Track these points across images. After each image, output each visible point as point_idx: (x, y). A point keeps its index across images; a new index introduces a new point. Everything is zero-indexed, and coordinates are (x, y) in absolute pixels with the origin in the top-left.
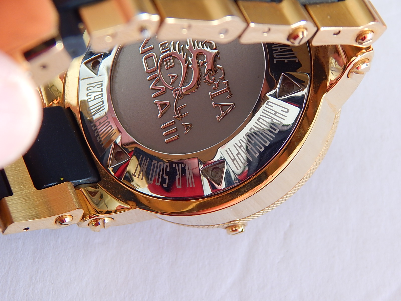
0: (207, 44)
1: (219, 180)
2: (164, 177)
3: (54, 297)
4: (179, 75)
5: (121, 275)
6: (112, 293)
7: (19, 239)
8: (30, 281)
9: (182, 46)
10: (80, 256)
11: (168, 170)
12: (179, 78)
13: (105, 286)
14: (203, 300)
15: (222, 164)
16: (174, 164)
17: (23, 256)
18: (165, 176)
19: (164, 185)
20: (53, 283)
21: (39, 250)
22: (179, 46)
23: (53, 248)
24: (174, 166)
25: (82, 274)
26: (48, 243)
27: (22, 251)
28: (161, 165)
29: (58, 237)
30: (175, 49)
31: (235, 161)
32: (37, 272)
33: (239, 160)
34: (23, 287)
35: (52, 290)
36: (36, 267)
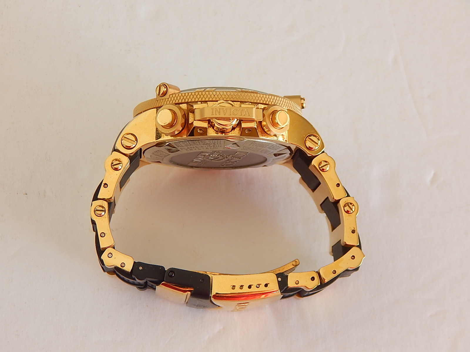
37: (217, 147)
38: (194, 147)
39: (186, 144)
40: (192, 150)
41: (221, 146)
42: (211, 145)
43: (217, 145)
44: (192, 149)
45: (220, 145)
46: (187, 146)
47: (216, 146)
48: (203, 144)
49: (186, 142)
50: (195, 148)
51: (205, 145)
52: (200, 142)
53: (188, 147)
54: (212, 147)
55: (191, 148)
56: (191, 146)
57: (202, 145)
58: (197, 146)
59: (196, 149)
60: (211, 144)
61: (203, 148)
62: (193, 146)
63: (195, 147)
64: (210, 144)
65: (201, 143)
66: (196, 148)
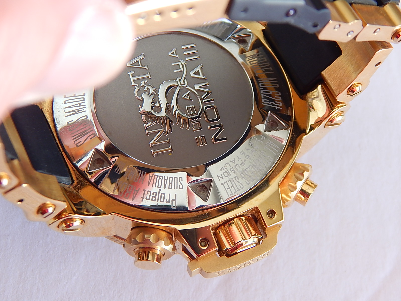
3: (43, 294)
5: (110, 274)
6: (101, 292)
7: (8, 235)
8: (20, 278)
10: (69, 255)
13: (94, 285)
14: (190, 300)
17: (12, 253)
20: (42, 281)
21: (28, 248)
23: (43, 245)
25: (72, 272)
26: (37, 240)
27: (11, 248)
29: (48, 234)
32: (26, 269)
34: (13, 284)
35: (42, 287)
36: (26, 264)
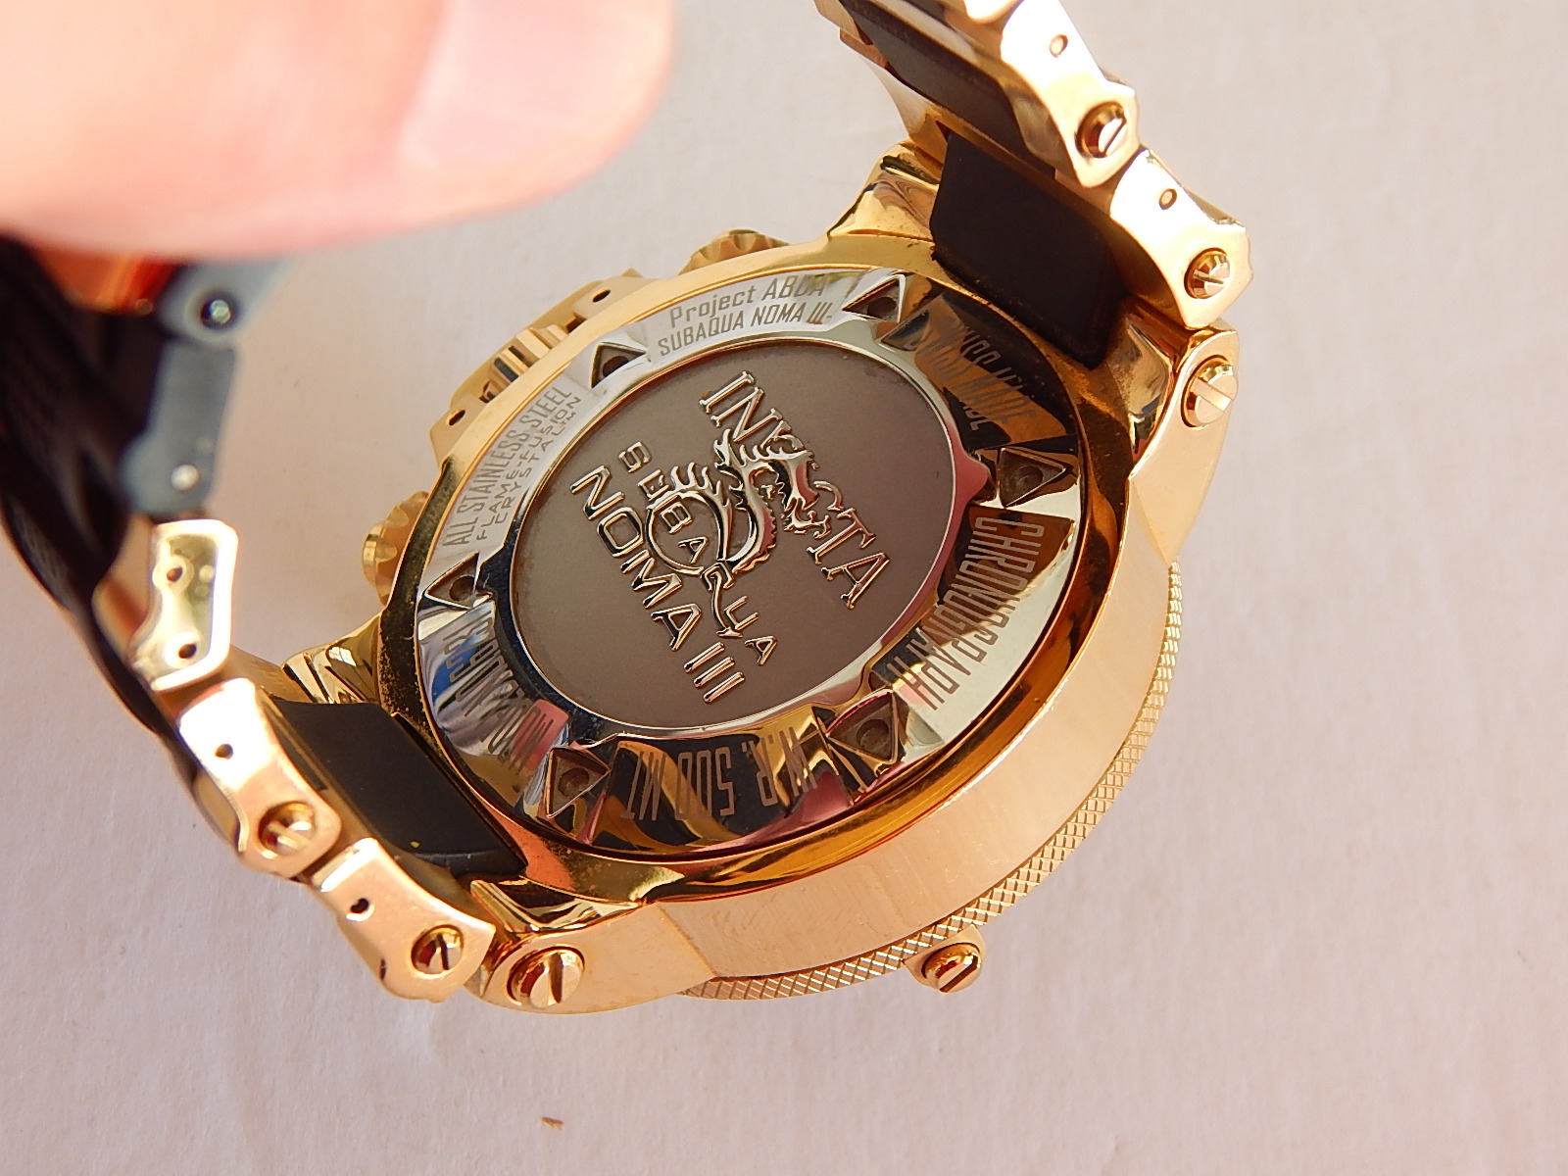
0: (775, 446)
1: (885, 750)
2: (720, 788)
4: (710, 535)
9: (705, 469)
11: (729, 766)
12: (712, 543)
15: (884, 708)
16: (744, 745)
18: (721, 786)
19: (724, 812)
22: (697, 471)
24: (744, 749)
28: (704, 760)
30: (685, 481)
31: (921, 689)
33: (932, 682)
37: (570, 411)
38: (503, 486)
39: (472, 503)
40: (510, 500)
41: (578, 400)
42: (543, 426)
43: (564, 406)
44: (506, 495)
45: (571, 399)
46: (483, 505)
47: (562, 413)
48: (516, 447)
49: (465, 499)
50: (513, 486)
51: (526, 444)
52: (502, 450)
53: (490, 502)
54: (551, 427)
55: (498, 497)
56: (496, 490)
57: (518, 453)
58: (508, 471)
59: (517, 486)
60: (540, 422)
61: (533, 458)
62: (498, 485)
63: (503, 481)
64: (536, 423)
65: (506, 450)
66: (512, 482)
